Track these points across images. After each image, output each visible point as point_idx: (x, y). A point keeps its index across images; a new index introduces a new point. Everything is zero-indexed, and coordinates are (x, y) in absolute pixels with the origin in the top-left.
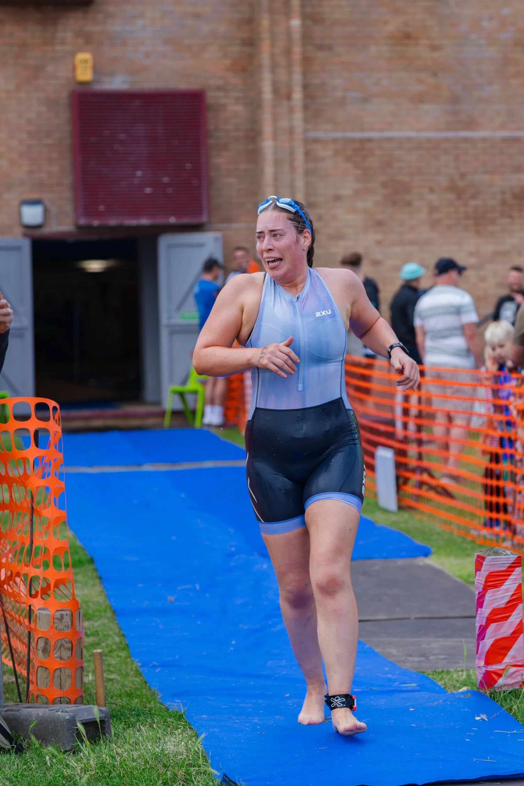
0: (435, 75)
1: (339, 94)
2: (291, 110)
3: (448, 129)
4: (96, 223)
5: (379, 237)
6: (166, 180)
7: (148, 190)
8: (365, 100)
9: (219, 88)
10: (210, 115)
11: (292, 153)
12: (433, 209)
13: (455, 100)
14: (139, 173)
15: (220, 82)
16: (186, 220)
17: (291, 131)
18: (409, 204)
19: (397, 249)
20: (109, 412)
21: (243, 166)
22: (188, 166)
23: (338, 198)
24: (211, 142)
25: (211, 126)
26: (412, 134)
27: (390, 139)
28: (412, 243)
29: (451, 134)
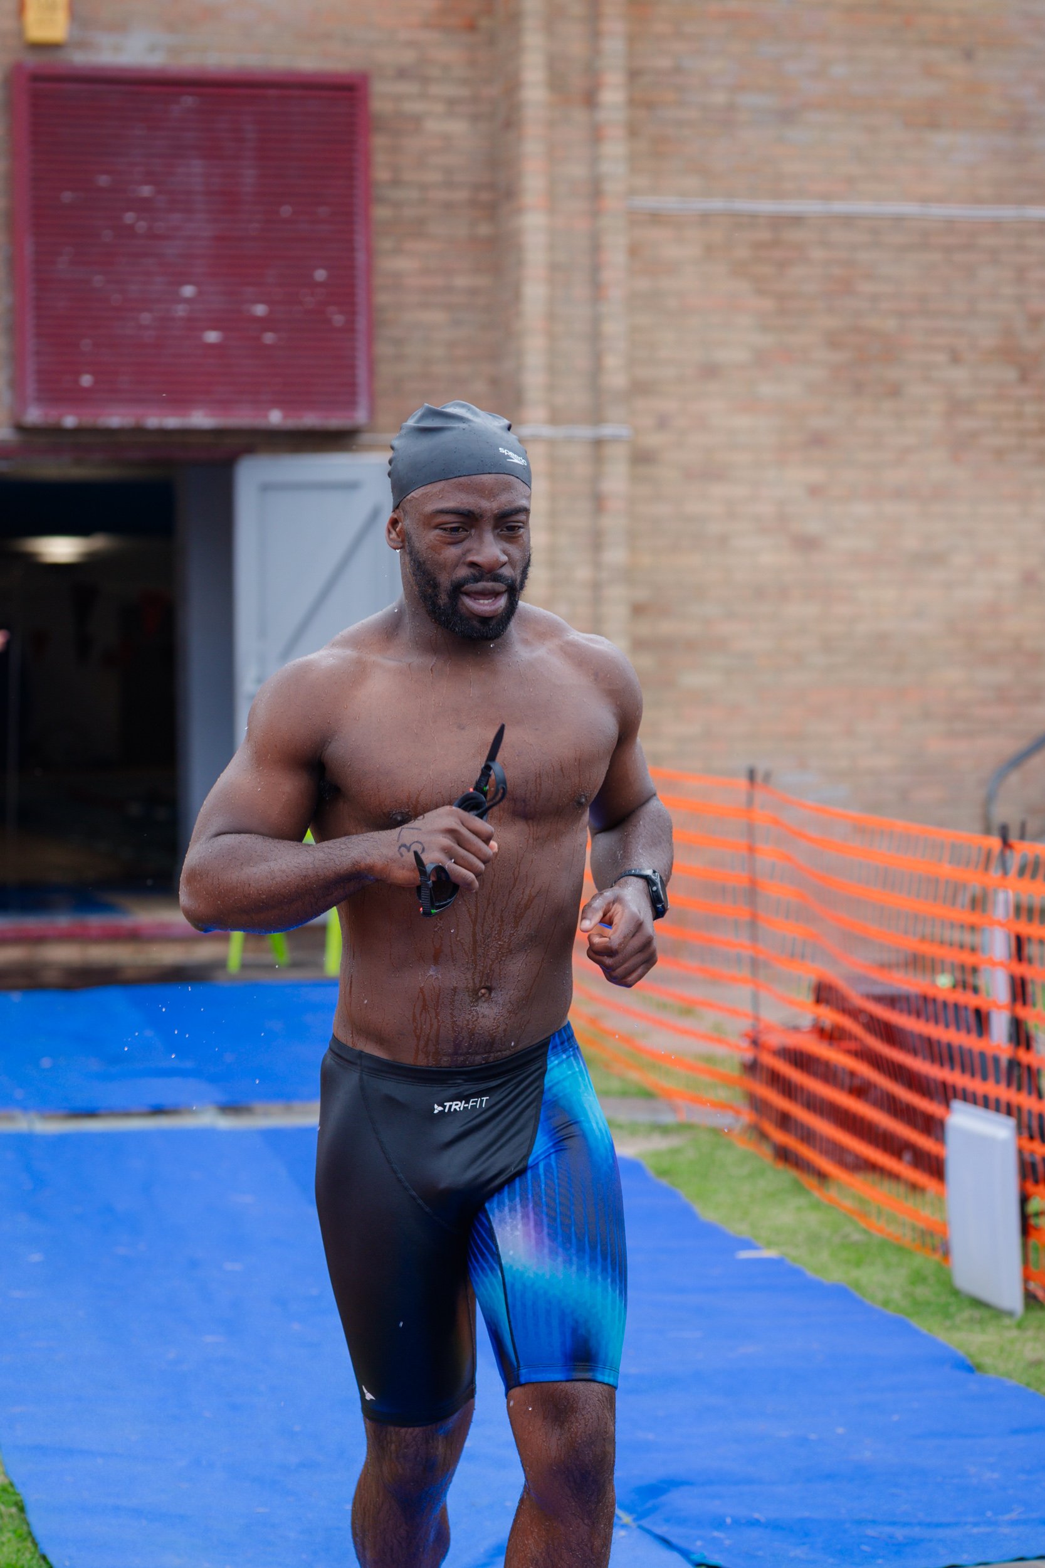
0: (968, 55)
1: (719, 98)
2: (596, 135)
3: (999, 200)
4: (70, 421)
5: (816, 475)
6: (260, 310)
7: (212, 337)
8: (787, 116)
9: (402, 74)
10: (379, 141)
11: (596, 247)
12: (957, 407)
13: (1020, 124)
14: (188, 291)
15: (408, 57)
16: (310, 420)
17: (595, 191)
18: (895, 391)
19: (862, 509)
20: (96, 921)
21: (462, 281)
22: (320, 275)
23: (710, 371)
24: (381, 213)
25: (381, 174)
26: (910, 208)
27: (848, 221)
28: (899, 494)
29: (1007, 212)
